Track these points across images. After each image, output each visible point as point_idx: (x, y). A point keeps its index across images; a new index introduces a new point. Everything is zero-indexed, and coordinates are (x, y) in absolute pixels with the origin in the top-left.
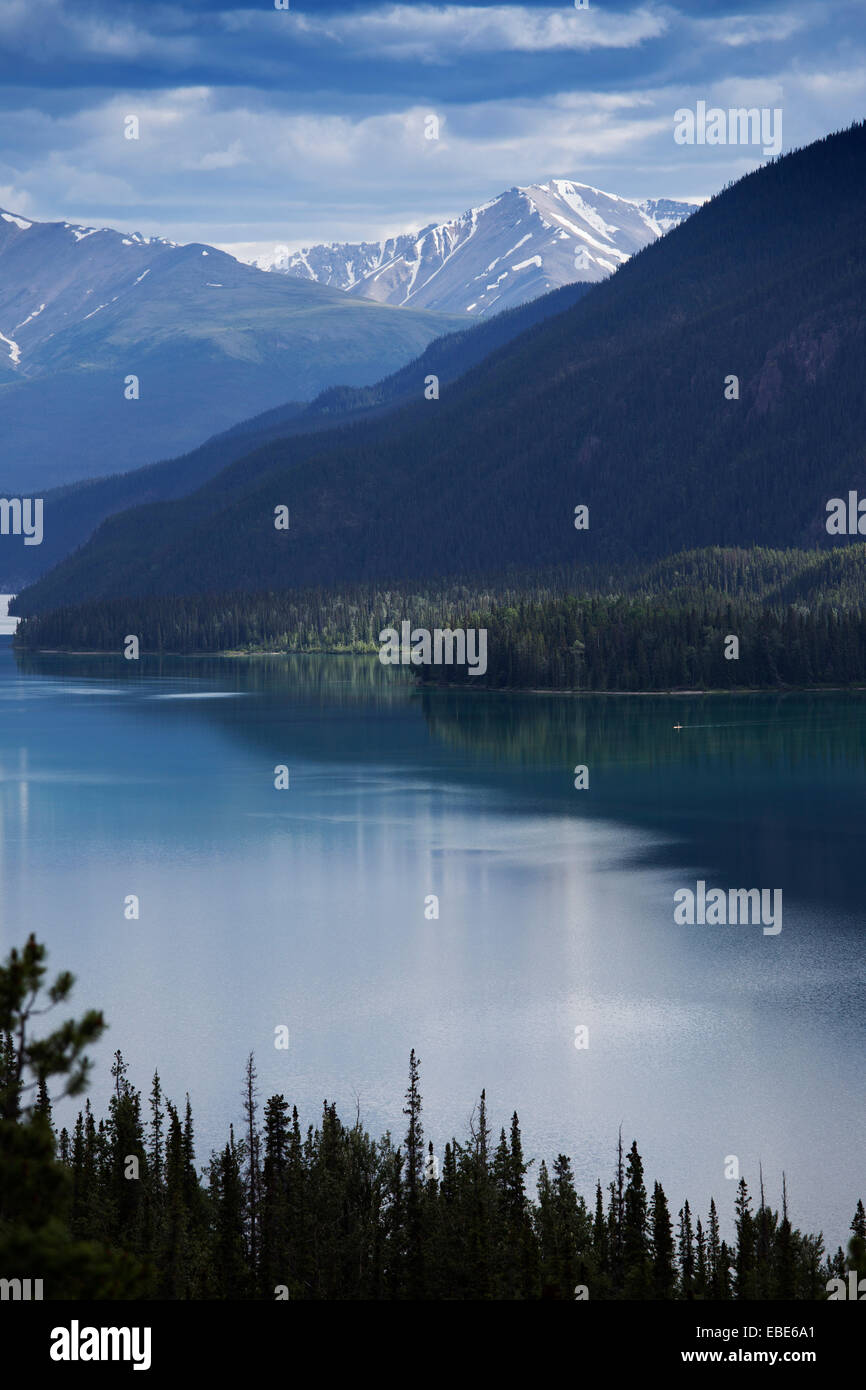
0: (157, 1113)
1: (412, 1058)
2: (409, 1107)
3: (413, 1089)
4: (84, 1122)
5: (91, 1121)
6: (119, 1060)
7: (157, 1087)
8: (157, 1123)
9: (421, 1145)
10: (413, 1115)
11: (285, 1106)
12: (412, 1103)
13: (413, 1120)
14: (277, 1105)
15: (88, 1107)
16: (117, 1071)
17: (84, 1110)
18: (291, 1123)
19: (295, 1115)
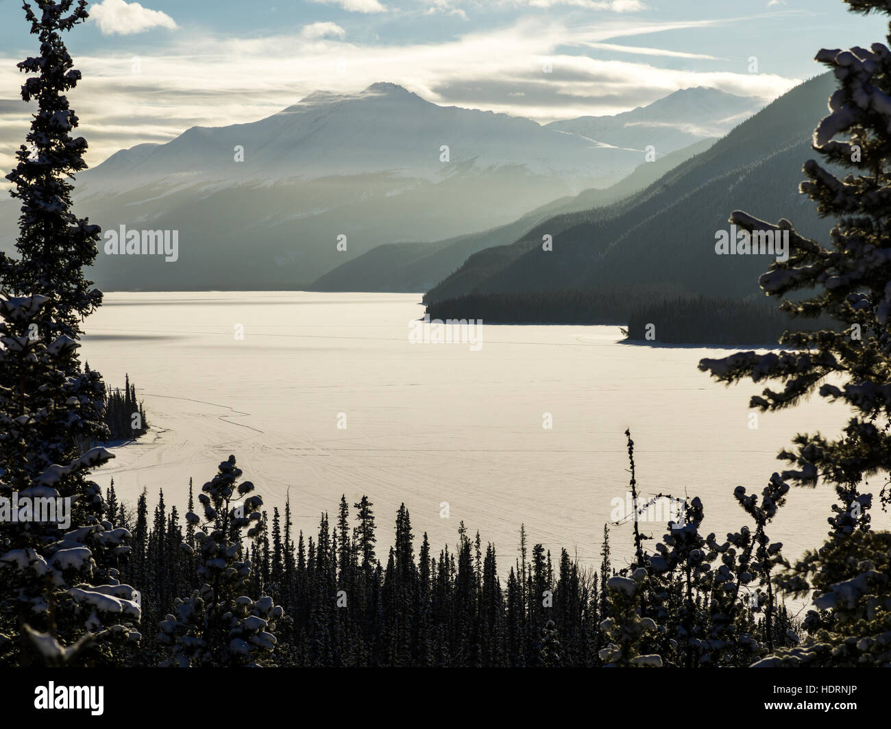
0: (478, 552)
1: (606, 528)
2: (604, 552)
3: (606, 543)
4: (444, 555)
5: (447, 555)
6: (462, 525)
7: (478, 539)
8: (478, 557)
9: (610, 570)
10: (605, 555)
11: (543, 550)
12: (605, 550)
13: (605, 559)
14: (538, 549)
15: (446, 548)
16: (461, 531)
17: (444, 550)
18: (546, 559)
19: (549, 555)
